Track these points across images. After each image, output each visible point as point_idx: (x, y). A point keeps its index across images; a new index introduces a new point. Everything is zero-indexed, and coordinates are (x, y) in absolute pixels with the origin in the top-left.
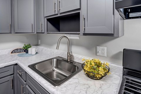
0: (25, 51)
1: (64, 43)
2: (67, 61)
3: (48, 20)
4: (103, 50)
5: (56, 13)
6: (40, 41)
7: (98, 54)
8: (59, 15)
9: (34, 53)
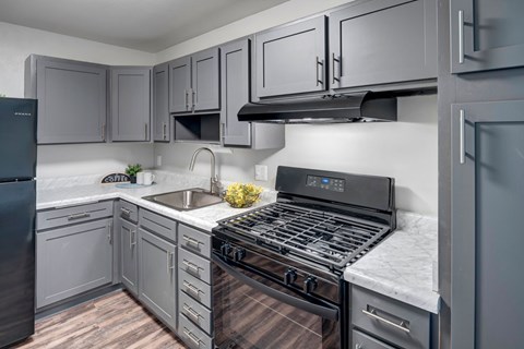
0: (129, 180)
1: (204, 161)
2: (210, 194)
3: (176, 118)
4: (263, 169)
5: (189, 110)
6: (160, 158)
7: (257, 178)
8: (193, 113)
9: (148, 181)
